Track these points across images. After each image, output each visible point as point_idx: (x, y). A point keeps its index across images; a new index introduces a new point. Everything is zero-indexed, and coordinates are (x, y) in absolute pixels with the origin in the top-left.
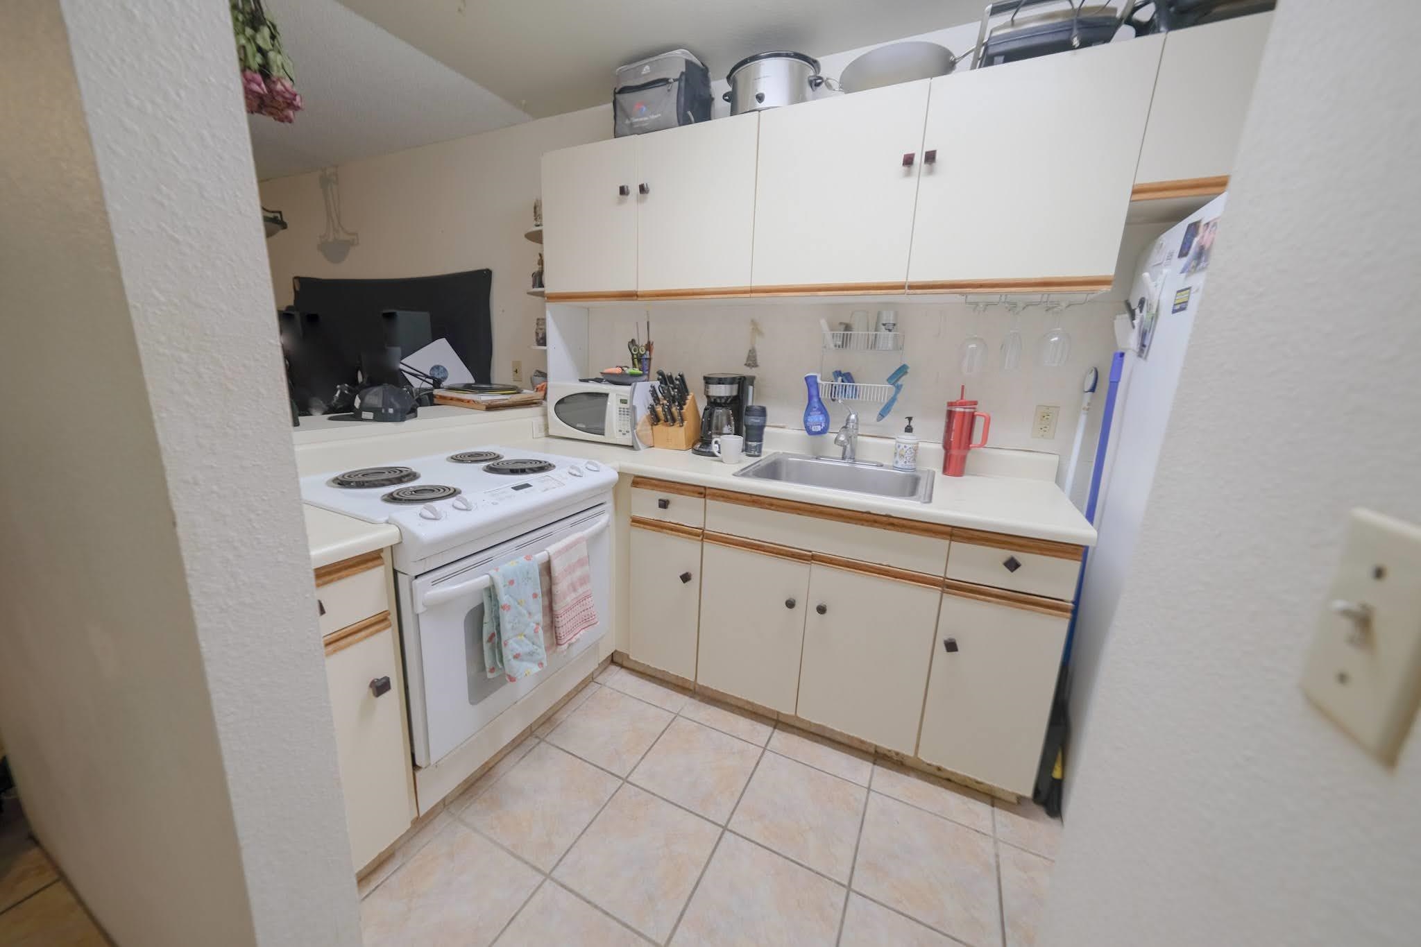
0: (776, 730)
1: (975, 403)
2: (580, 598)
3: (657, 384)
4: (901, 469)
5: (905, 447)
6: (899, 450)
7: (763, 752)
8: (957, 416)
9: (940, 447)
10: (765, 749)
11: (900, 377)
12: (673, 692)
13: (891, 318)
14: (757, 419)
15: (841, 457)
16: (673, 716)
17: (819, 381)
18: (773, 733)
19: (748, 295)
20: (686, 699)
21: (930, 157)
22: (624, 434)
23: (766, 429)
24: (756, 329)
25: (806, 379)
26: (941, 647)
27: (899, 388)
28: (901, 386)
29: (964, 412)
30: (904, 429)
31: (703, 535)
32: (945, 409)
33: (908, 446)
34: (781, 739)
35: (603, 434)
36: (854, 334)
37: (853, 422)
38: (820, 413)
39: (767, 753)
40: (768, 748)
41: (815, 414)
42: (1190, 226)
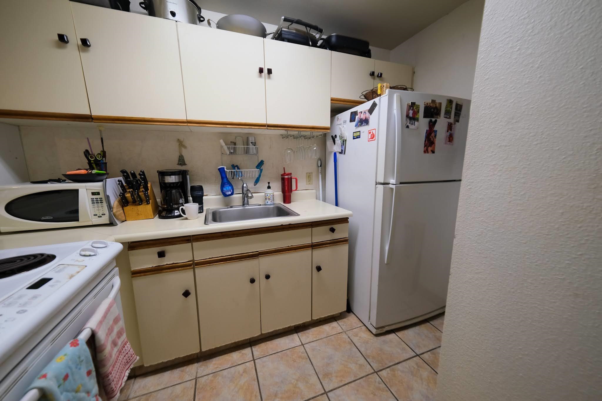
0: (253, 347)
1: (291, 174)
2: (120, 349)
3: (121, 178)
4: (270, 205)
5: (270, 195)
6: (267, 197)
7: (255, 363)
8: (286, 180)
9: (281, 193)
10: (254, 360)
11: (262, 166)
12: (185, 367)
13: (253, 140)
14: (200, 192)
15: (242, 204)
16: (194, 381)
17: (226, 170)
18: (252, 349)
19: (186, 124)
20: (196, 365)
21: (270, 71)
22: (100, 217)
23: (204, 197)
24: (181, 144)
25: (219, 169)
26: (315, 270)
27: (261, 171)
28: (262, 169)
29: (288, 178)
30: (267, 187)
31: (193, 265)
32: (280, 177)
33: (271, 194)
34: (258, 350)
35: (78, 220)
36: (236, 147)
37: (245, 187)
38: (229, 185)
39: (256, 361)
40: (255, 359)
41: (227, 186)
42: (352, 113)
